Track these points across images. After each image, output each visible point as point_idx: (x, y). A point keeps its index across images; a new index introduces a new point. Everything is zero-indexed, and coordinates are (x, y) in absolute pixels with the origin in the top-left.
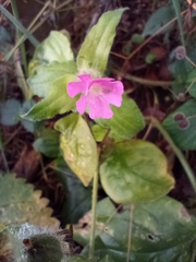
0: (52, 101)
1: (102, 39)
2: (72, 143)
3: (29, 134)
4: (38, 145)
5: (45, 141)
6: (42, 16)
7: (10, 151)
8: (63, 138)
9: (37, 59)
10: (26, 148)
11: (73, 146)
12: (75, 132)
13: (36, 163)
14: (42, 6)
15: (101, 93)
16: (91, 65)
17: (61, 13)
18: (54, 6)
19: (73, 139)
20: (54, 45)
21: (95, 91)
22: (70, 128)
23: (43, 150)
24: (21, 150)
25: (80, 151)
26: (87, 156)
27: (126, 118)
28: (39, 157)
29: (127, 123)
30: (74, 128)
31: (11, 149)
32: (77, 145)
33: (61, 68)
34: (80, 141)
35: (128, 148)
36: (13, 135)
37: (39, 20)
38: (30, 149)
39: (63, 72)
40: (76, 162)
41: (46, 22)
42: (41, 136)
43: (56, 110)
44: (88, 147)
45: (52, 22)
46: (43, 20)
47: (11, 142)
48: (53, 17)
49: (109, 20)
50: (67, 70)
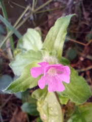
0: (23, 80)
1: (58, 36)
2: (44, 107)
3: (19, 99)
4: (25, 107)
5: (30, 105)
6: (24, 17)
7: (5, 112)
8: (38, 104)
9: (19, 48)
10: (16, 110)
11: (45, 109)
12: (46, 99)
13: (25, 120)
14: (24, 10)
15: (56, 74)
16: (51, 54)
17: (38, 15)
18: (33, 9)
19: (45, 104)
20: (30, 38)
21: (52, 73)
22: (43, 96)
23: (28, 111)
24: (13, 111)
25: (51, 113)
26: (55, 116)
27: (78, 90)
28: (26, 116)
29: (79, 92)
30: (45, 96)
31: (7, 110)
32: (48, 109)
33: (32, 56)
34: (50, 105)
35: (86, 109)
36: (7, 100)
37: (22, 20)
38: (20, 110)
39: (33, 59)
40: (48, 120)
41: (27, 21)
42: (28, 101)
43: (26, 86)
44: (56, 109)
45: (31, 21)
46: (25, 20)
47: (7, 105)
48: (32, 17)
49: (62, 23)
50: (36, 57)
